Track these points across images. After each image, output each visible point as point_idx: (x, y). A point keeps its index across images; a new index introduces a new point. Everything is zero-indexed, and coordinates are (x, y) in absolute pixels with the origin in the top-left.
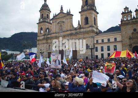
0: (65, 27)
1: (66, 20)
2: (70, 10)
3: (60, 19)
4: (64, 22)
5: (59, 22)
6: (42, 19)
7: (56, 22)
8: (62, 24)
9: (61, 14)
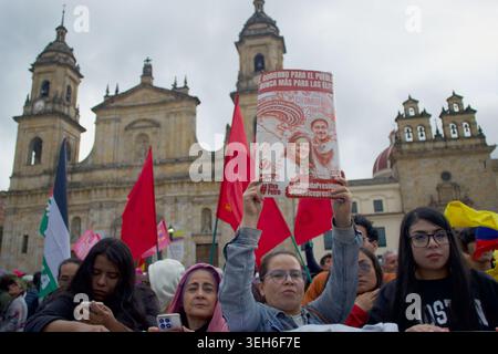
0: (163, 144)
1: (168, 116)
2: (186, 82)
3: (141, 109)
4: (157, 125)
5: (134, 123)
6: (47, 103)
7: (118, 120)
8: (148, 132)
9: (144, 91)
